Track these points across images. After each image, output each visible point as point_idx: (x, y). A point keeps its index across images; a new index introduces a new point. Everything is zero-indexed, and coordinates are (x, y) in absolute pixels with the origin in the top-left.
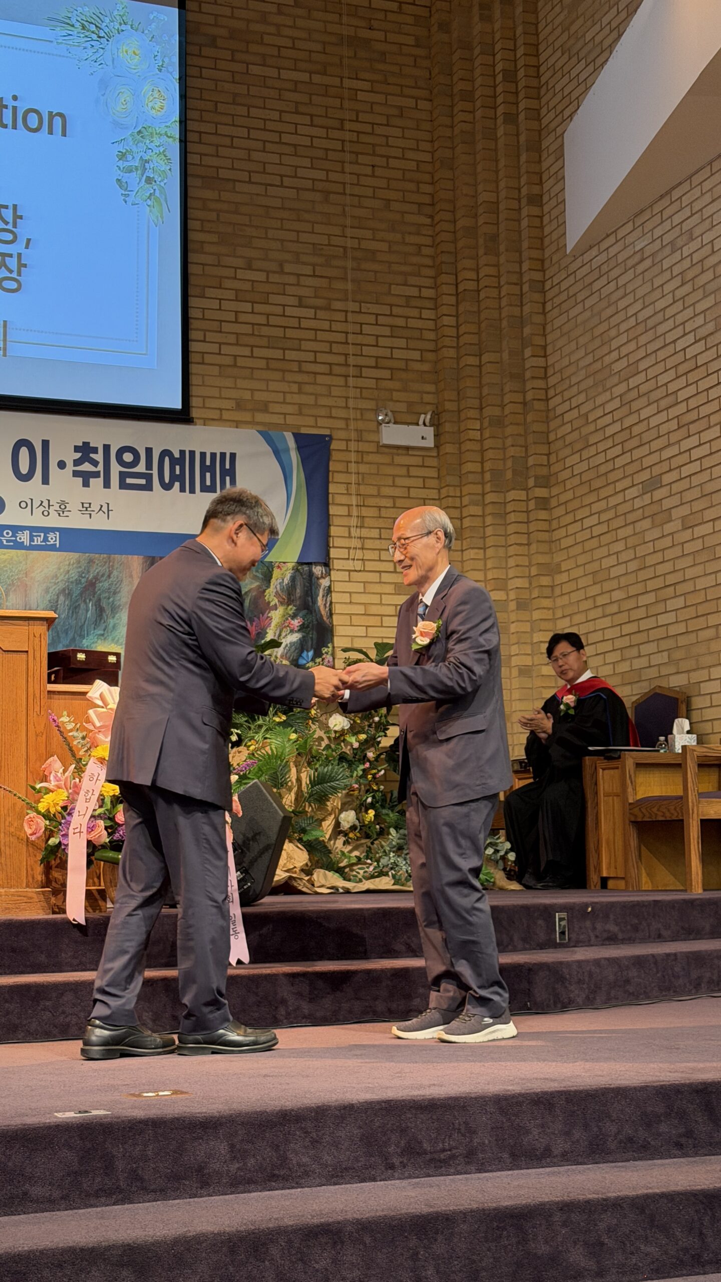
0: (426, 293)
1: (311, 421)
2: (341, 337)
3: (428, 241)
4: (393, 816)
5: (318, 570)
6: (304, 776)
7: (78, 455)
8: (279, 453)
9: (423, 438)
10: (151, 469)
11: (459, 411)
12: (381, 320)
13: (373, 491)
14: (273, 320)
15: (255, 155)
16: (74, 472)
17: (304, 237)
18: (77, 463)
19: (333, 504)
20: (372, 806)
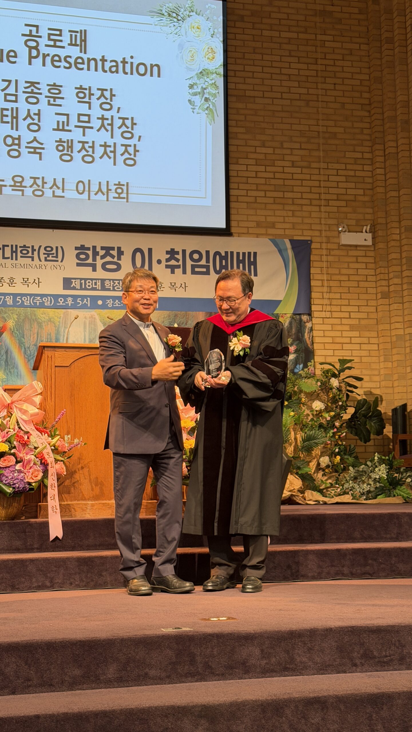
0: (367, 156)
1: (300, 232)
2: (317, 184)
3: (367, 125)
4: (351, 460)
5: (305, 318)
6: (298, 436)
7: (169, 256)
8: (281, 251)
9: (365, 240)
10: (209, 263)
11: (387, 224)
12: (340, 173)
13: (337, 272)
14: (277, 175)
15: (266, 82)
16: (166, 265)
17: (294, 127)
18: (167, 260)
19: (313, 279)
20: (339, 454)
